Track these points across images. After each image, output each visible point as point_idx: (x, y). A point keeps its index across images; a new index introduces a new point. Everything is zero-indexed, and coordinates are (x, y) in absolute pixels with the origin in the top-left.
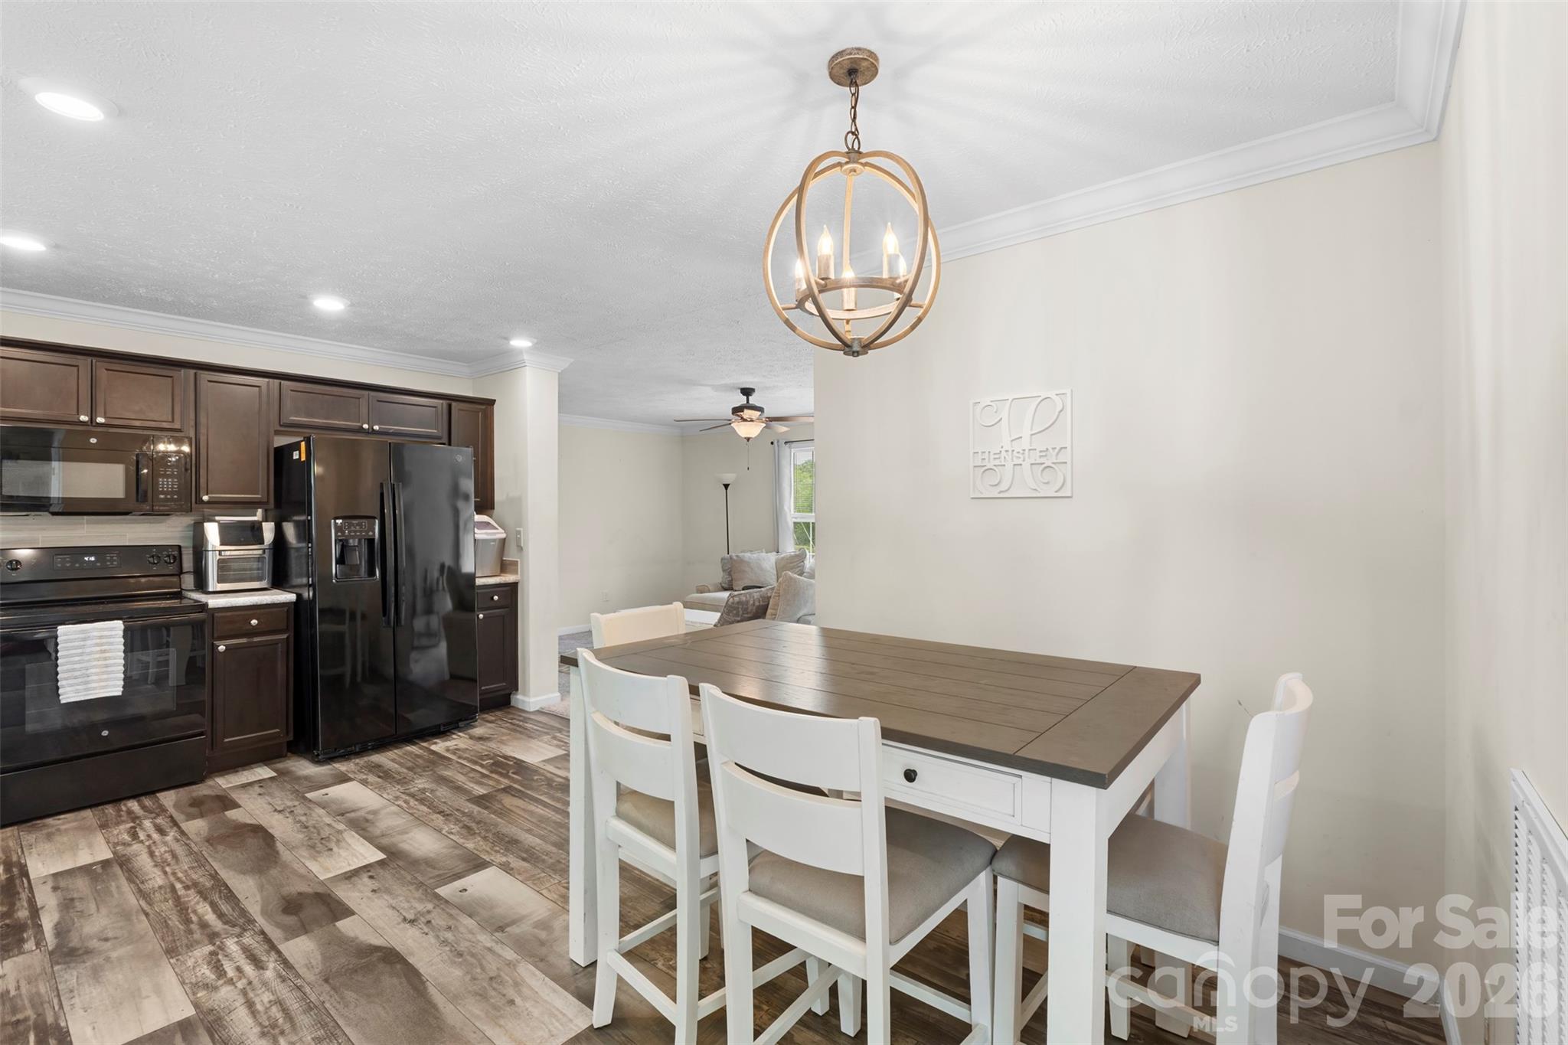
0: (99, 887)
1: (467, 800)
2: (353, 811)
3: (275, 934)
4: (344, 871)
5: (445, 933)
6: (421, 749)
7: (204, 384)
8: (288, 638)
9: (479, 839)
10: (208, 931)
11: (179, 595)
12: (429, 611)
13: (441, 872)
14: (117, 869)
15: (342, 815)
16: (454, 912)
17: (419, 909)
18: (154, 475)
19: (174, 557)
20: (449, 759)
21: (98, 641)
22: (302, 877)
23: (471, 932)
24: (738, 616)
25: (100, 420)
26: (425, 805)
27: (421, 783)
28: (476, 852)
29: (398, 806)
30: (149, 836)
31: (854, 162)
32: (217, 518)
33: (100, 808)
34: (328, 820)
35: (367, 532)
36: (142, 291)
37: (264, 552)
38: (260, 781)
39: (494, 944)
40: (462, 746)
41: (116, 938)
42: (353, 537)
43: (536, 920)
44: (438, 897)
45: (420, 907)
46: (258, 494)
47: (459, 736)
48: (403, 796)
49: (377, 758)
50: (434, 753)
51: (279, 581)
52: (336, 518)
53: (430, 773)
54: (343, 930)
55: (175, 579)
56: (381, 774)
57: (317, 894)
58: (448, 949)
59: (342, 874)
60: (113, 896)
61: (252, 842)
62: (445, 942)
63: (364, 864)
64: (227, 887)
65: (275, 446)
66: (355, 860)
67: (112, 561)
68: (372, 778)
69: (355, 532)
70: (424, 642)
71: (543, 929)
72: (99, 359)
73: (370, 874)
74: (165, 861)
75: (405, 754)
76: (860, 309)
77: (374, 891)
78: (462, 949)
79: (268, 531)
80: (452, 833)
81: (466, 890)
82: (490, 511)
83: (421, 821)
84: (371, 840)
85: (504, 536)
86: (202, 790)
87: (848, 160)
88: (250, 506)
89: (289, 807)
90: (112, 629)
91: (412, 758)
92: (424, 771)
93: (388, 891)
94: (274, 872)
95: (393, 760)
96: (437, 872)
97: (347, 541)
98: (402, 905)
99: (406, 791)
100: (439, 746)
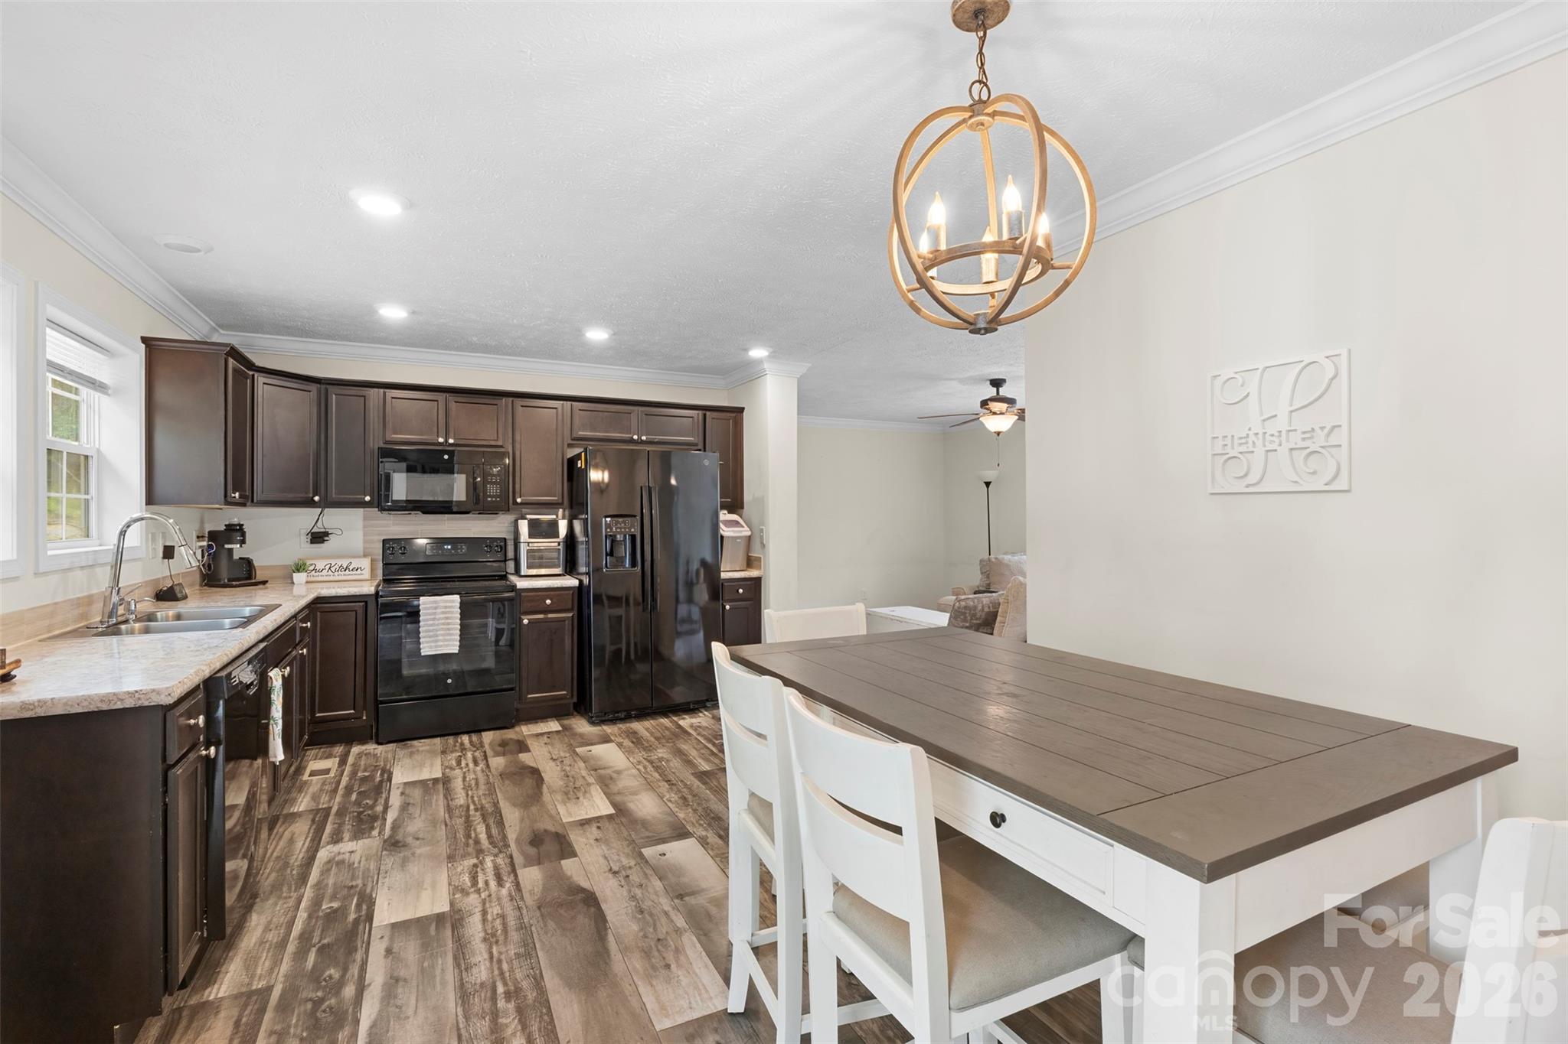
0: (426, 798)
1: (692, 774)
2: (604, 768)
3: (518, 859)
4: (580, 818)
5: (637, 889)
6: (671, 722)
7: (519, 410)
8: (573, 616)
9: (690, 810)
10: (478, 847)
11: (504, 577)
12: (690, 600)
13: (651, 834)
14: (440, 786)
15: (596, 770)
16: (649, 872)
17: (624, 864)
18: (485, 482)
19: (501, 547)
20: (689, 734)
21: (443, 610)
22: (551, 817)
23: (656, 893)
24: (967, 622)
25: (451, 441)
26: (658, 773)
27: (662, 752)
28: (683, 822)
29: (638, 769)
30: (467, 764)
31: (979, 115)
32: (528, 516)
33: (446, 738)
34: (584, 773)
35: (630, 529)
36: (475, 339)
37: (559, 545)
38: (549, 733)
39: (670, 909)
40: (704, 724)
41: (423, 839)
42: (620, 533)
43: (712, 895)
44: (641, 855)
45: (625, 862)
46: (555, 496)
47: (704, 715)
48: (645, 762)
49: (637, 726)
50: (680, 727)
51: (570, 568)
52: (606, 517)
53: (672, 744)
54: (564, 868)
55: (502, 564)
56: (634, 740)
57: (557, 833)
58: (634, 904)
59: (578, 821)
60: (431, 806)
61: (529, 782)
62: (633, 897)
63: (597, 815)
64: (501, 815)
65: (568, 457)
66: (592, 811)
67: (461, 549)
68: (627, 743)
69: (620, 528)
70: (686, 627)
71: (716, 906)
72: (452, 394)
73: (599, 825)
74: (470, 786)
75: (658, 725)
76: (1001, 280)
77: (597, 840)
78: (644, 907)
79: (563, 527)
80: (671, 801)
81: (665, 855)
82: (740, 511)
83: (650, 786)
84: (608, 795)
85: (749, 533)
86: (510, 734)
87: (970, 114)
88: (551, 506)
89: (561, 757)
90: (453, 601)
91: (661, 729)
92: (668, 742)
93: (607, 842)
94: (534, 809)
95: (647, 729)
96: (647, 834)
97: (615, 536)
98: (613, 856)
99: (649, 758)
100: (686, 721)
